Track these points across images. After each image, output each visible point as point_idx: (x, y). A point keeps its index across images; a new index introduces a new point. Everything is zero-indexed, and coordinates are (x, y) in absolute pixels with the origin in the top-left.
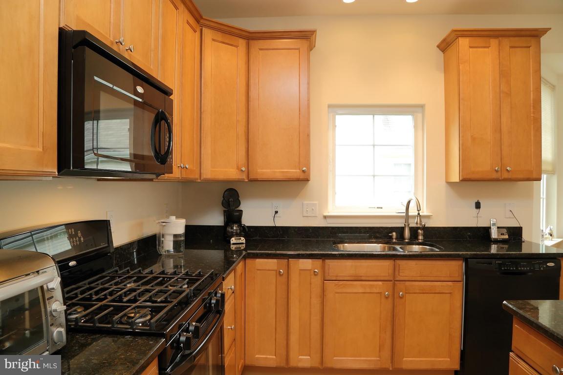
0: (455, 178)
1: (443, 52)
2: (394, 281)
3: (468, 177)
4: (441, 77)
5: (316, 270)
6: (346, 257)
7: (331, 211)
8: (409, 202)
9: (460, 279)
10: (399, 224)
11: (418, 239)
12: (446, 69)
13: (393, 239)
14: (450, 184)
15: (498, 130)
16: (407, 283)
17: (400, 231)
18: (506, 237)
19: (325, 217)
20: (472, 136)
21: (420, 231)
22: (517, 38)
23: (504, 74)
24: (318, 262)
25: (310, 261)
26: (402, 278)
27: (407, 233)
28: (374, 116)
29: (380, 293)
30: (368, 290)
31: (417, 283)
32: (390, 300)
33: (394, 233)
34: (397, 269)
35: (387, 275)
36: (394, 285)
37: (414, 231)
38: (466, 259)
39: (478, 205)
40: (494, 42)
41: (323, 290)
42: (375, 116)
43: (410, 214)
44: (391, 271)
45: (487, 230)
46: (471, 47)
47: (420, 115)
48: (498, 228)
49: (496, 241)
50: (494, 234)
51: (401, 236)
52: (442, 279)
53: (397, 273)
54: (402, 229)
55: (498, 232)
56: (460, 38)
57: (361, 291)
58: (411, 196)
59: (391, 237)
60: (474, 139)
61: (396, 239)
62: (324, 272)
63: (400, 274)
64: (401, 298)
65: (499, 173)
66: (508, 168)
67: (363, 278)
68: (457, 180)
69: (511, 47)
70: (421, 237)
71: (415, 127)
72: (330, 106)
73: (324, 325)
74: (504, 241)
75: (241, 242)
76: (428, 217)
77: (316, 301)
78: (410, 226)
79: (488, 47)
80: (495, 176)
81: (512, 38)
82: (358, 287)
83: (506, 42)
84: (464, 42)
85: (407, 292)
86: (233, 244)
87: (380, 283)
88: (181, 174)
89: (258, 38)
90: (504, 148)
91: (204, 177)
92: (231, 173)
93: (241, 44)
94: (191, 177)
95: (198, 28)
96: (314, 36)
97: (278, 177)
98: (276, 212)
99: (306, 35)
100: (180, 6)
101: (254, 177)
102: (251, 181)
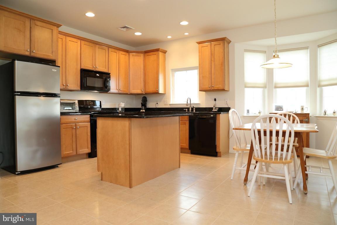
3: (201, 89)
7: (171, 103)
9: (188, 120)
15: (210, 73)
17: (188, 109)
18: (216, 110)
19: (170, 104)
21: (194, 109)
23: (212, 55)
27: (190, 109)
37: (192, 109)
39: (215, 100)
40: (209, 44)
45: (212, 108)
46: (202, 47)
51: (188, 110)
56: (199, 45)
59: (185, 111)
60: (203, 77)
65: (210, 88)
69: (214, 45)
70: (194, 111)
72: (171, 70)
75: (143, 111)
88: (119, 91)
89: (146, 52)
90: (212, 79)
91: (130, 92)
92: (139, 92)
93: (142, 55)
94: (125, 92)
95: (127, 54)
96: (160, 50)
97: (151, 92)
98: (157, 103)
99: (157, 50)
100: (118, 52)
101: (146, 92)
102: (146, 94)
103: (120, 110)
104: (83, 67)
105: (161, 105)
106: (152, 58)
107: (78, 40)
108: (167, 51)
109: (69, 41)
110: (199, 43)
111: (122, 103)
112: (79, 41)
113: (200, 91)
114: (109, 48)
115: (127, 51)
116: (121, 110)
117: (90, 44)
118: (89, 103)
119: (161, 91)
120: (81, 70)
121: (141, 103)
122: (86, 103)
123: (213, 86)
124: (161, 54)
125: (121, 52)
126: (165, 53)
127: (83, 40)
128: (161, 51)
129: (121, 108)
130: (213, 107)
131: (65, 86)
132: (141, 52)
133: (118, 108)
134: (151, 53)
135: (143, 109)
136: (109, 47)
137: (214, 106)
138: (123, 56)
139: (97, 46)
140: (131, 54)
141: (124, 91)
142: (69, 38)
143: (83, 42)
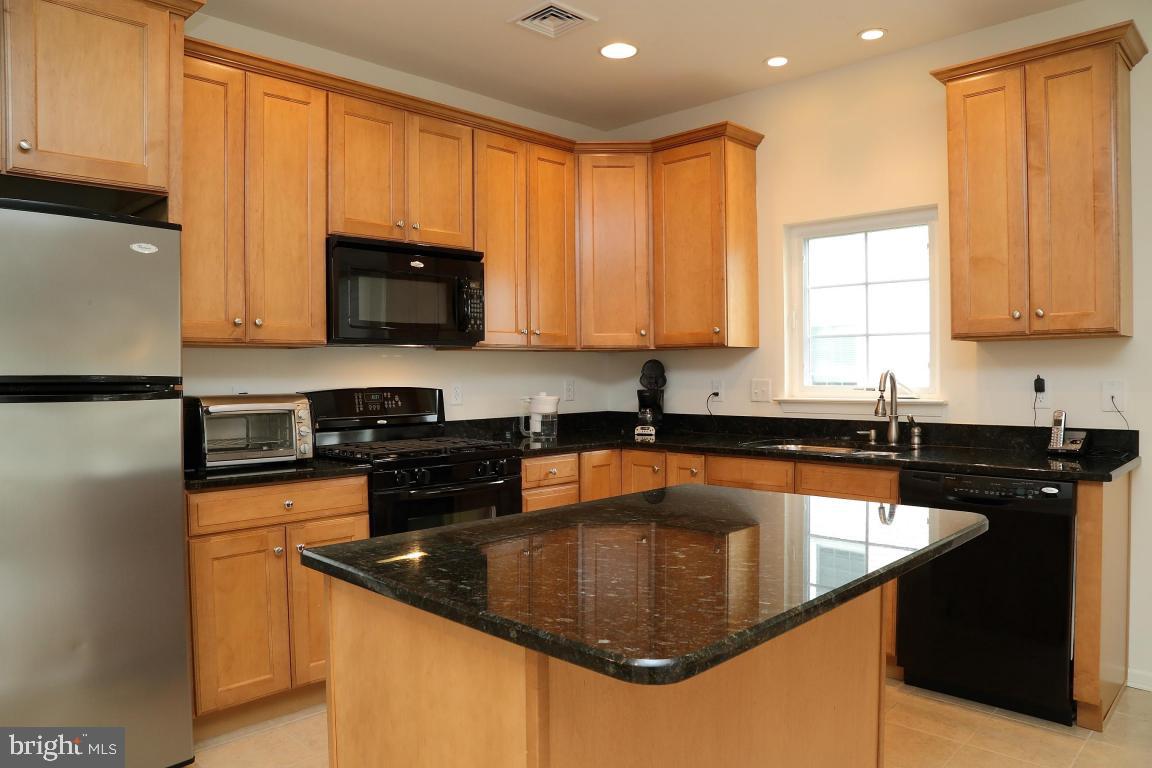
3: (971, 331)
5: (693, 470)
7: (785, 395)
11: (911, 443)
13: (869, 441)
17: (882, 428)
18: (1077, 447)
19: (780, 402)
20: (971, 259)
21: (916, 431)
22: (1061, 58)
27: (894, 433)
28: (866, 235)
33: (873, 432)
34: (798, 476)
35: (784, 484)
37: (905, 429)
38: (902, 470)
39: (1039, 386)
42: (869, 234)
45: (1045, 433)
46: (966, 95)
48: (1067, 429)
49: (1057, 455)
50: (1057, 442)
51: (883, 440)
53: (798, 483)
54: (887, 425)
55: (1065, 437)
56: (949, 85)
61: (875, 441)
62: (706, 475)
63: (803, 485)
65: (1026, 322)
66: (1038, 311)
69: (1049, 78)
70: (916, 440)
75: (648, 432)
76: (940, 405)
78: (900, 420)
79: (1001, 89)
81: (1050, 61)
86: (638, 435)
88: (529, 341)
89: (662, 148)
90: (1035, 273)
91: (585, 343)
92: (627, 338)
93: (640, 161)
94: (558, 344)
95: (568, 159)
96: (729, 130)
97: (689, 341)
98: (716, 394)
99: (717, 132)
100: (522, 148)
101: (662, 342)
102: (659, 348)
103: (536, 426)
104: (338, 228)
105: (734, 404)
106: (689, 171)
107: (313, 91)
108: (763, 137)
109: (266, 94)
110: (947, 76)
111: (543, 395)
112: (318, 98)
113: (956, 337)
114: (476, 131)
115: (567, 147)
116: (538, 429)
117: (379, 108)
118: (382, 404)
119: (736, 336)
120: (328, 240)
121: (640, 393)
122: (365, 405)
123: (1041, 312)
124: (733, 152)
125: (539, 151)
126: (754, 147)
127: (342, 92)
128: (732, 139)
129: (540, 418)
130: (1048, 423)
131: (242, 328)
132: (635, 148)
133: (527, 419)
134: (684, 151)
135: (644, 423)
136: (480, 124)
137: (1058, 422)
138: (546, 170)
139: (417, 119)
140: (586, 159)
141: (555, 337)
142: (260, 84)
143: (339, 102)
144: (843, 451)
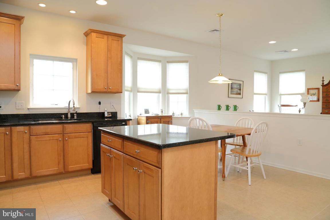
0: (89, 91)
1: (86, 36)
2: (63, 134)
3: (94, 91)
4: (85, 47)
5: (26, 131)
6: (40, 124)
8: (70, 101)
9: (91, 131)
10: (65, 111)
11: (74, 118)
12: (87, 45)
13: (63, 118)
14: (88, 94)
15: (107, 72)
16: (69, 134)
17: (66, 115)
18: (111, 116)
19: (28, 109)
20: (96, 74)
21: (75, 114)
22: (114, 37)
23: (109, 50)
24: (27, 128)
25: (22, 127)
26: (67, 132)
27: (69, 116)
29: (57, 139)
30: (52, 139)
31: (73, 134)
32: (62, 142)
33: (63, 116)
34: (64, 128)
35: (60, 131)
36: (63, 135)
37: (72, 115)
38: (93, 123)
39: (100, 103)
40: (106, 37)
41: (30, 140)
43: (70, 107)
44: (62, 130)
45: (103, 113)
46: (96, 37)
47: (75, 63)
48: (108, 112)
49: (107, 118)
50: (106, 115)
51: (66, 117)
52: (83, 131)
53: (64, 130)
55: (108, 114)
56: (92, 33)
57: (48, 139)
58: (70, 98)
60: (97, 75)
61: (64, 118)
62: (30, 132)
63: (66, 130)
64: (66, 140)
65: (106, 89)
66: (110, 88)
67: (49, 133)
68: (90, 92)
69: (112, 40)
70: (75, 117)
71: (73, 68)
72: (30, 55)
73: (31, 156)
74: (109, 117)
76: (79, 108)
77: (26, 146)
78: (71, 112)
79: (103, 38)
80: (105, 90)
81: (112, 36)
82: (47, 137)
83: (110, 38)
84: (94, 35)
85: (69, 138)
87: (57, 135)
90: (109, 80)
96: (23, 19)
110: (92, 31)
144: (57, 121)
